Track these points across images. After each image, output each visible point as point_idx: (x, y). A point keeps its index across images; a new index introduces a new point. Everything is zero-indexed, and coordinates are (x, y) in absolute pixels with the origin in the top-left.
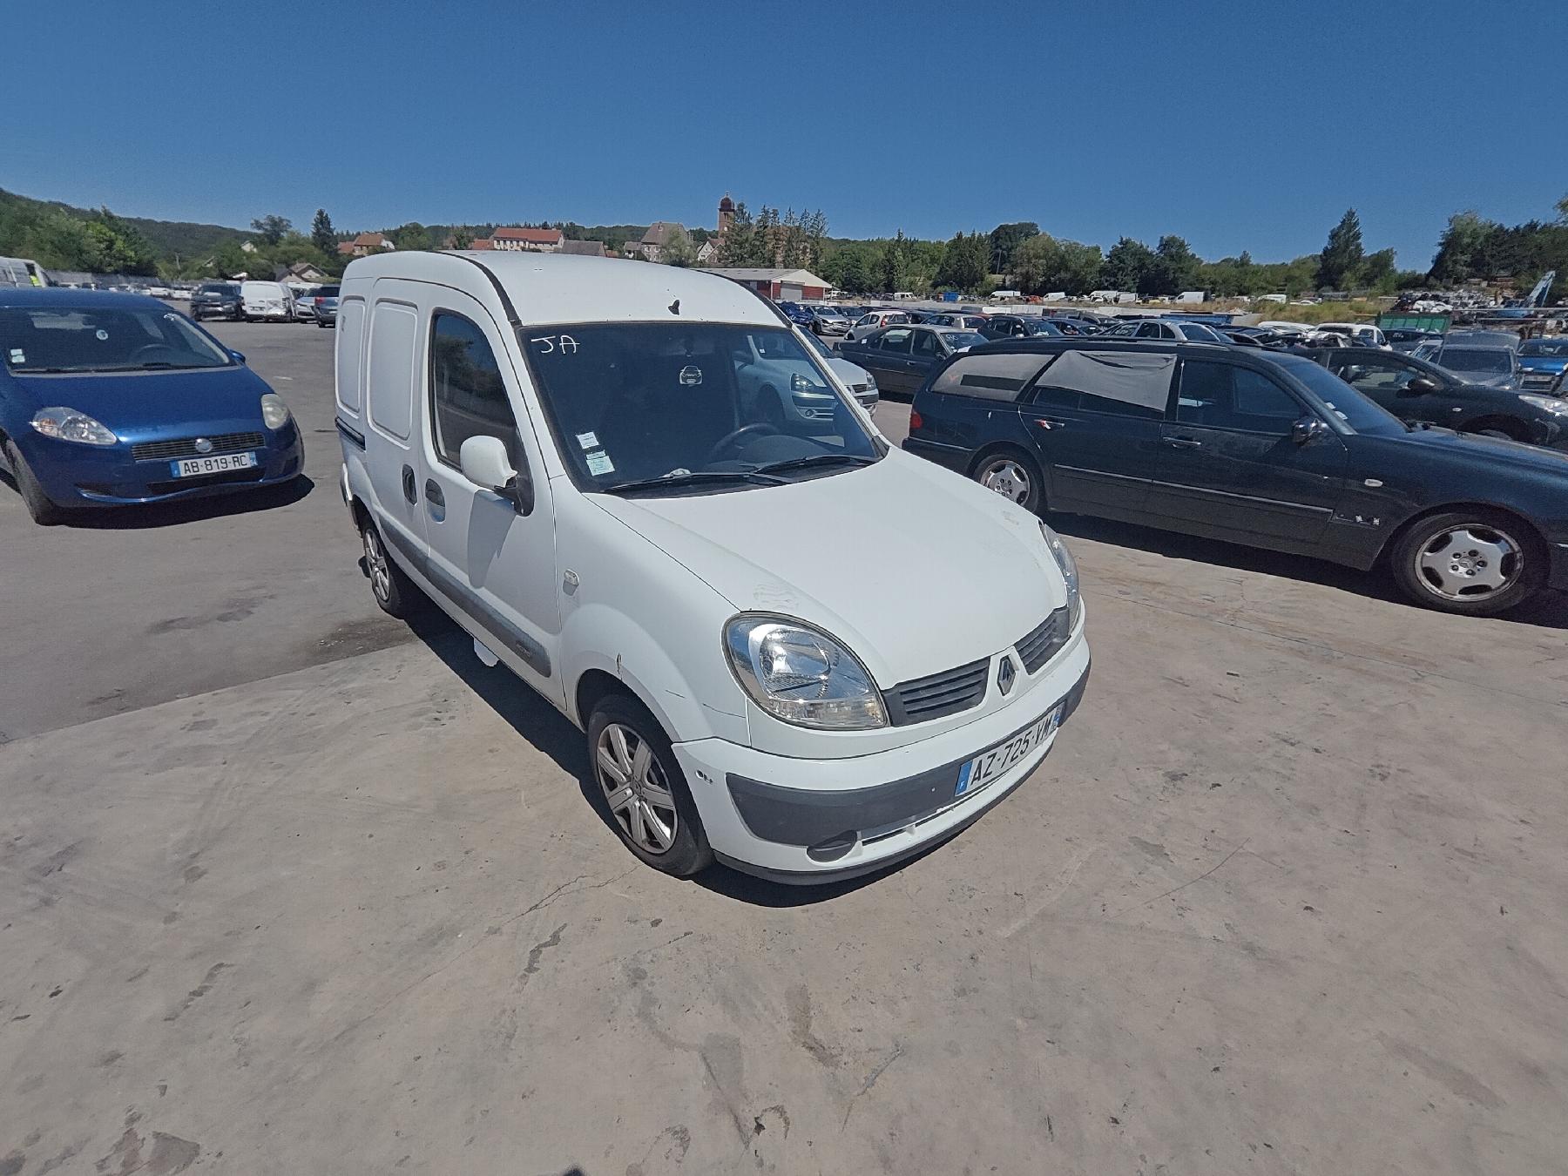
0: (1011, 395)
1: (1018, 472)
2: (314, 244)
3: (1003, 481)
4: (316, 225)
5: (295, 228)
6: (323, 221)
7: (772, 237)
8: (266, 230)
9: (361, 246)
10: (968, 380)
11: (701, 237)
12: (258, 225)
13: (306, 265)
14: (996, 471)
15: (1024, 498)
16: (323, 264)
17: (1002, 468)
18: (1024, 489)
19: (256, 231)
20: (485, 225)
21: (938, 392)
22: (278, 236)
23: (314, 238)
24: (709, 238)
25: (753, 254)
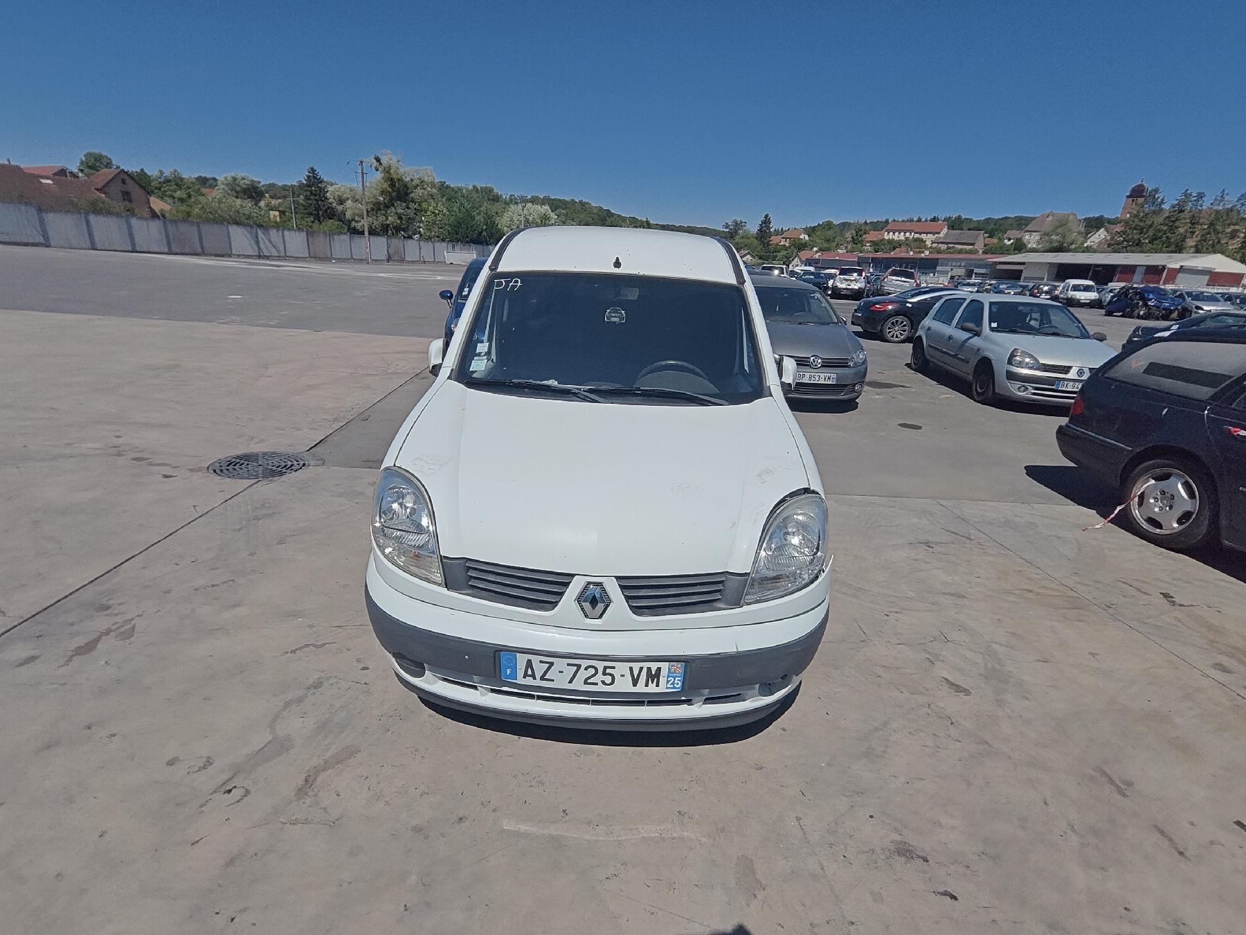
0: (1204, 392)
1: (1187, 486)
2: (756, 238)
3: (1163, 493)
4: (761, 225)
5: (748, 227)
6: (767, 221)
7: (1188, 221)
8: (731, 229)
9: (786, 238)
10: (1153, 368)
11: (1094, 224)
12: (727, 226)
13: (747, 252)
14: (1156, 479)
15: (1188, 520)
16: (758, 251)
17: (1166, 477)
18: (1189, 508)
19: (725, 230)
20: (884, 220)
21: (1112, 379)
22: (736, 232)
23: (757, 233)
24: (1106, 224)
25: (1156, 239)
